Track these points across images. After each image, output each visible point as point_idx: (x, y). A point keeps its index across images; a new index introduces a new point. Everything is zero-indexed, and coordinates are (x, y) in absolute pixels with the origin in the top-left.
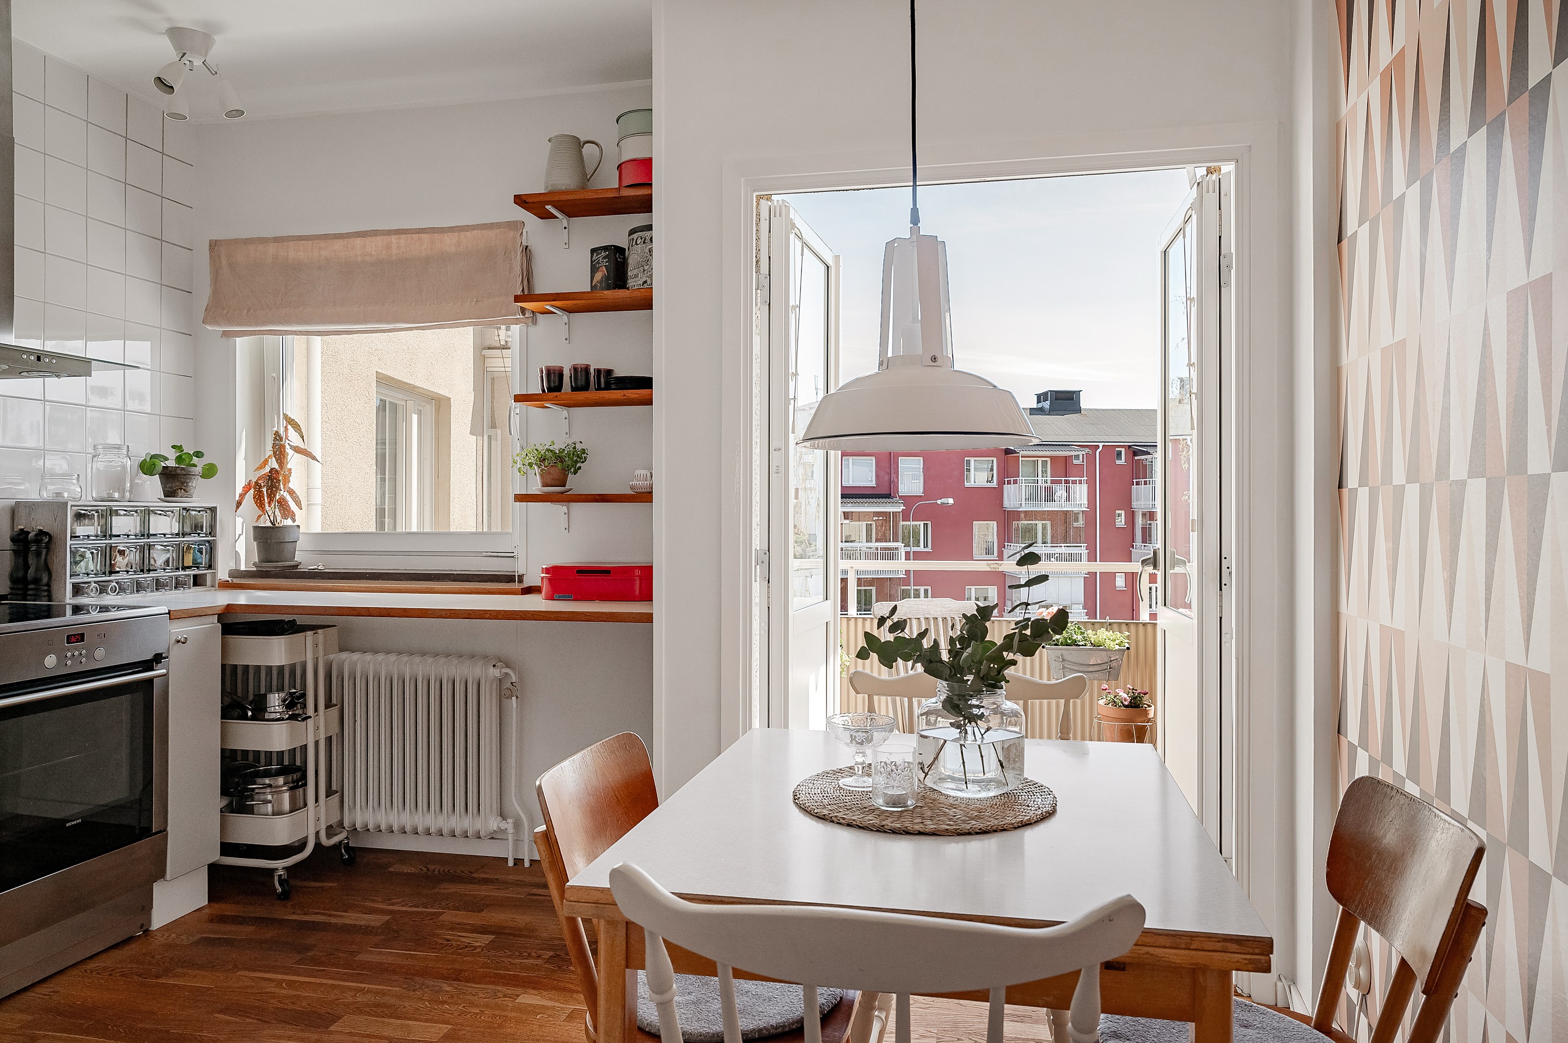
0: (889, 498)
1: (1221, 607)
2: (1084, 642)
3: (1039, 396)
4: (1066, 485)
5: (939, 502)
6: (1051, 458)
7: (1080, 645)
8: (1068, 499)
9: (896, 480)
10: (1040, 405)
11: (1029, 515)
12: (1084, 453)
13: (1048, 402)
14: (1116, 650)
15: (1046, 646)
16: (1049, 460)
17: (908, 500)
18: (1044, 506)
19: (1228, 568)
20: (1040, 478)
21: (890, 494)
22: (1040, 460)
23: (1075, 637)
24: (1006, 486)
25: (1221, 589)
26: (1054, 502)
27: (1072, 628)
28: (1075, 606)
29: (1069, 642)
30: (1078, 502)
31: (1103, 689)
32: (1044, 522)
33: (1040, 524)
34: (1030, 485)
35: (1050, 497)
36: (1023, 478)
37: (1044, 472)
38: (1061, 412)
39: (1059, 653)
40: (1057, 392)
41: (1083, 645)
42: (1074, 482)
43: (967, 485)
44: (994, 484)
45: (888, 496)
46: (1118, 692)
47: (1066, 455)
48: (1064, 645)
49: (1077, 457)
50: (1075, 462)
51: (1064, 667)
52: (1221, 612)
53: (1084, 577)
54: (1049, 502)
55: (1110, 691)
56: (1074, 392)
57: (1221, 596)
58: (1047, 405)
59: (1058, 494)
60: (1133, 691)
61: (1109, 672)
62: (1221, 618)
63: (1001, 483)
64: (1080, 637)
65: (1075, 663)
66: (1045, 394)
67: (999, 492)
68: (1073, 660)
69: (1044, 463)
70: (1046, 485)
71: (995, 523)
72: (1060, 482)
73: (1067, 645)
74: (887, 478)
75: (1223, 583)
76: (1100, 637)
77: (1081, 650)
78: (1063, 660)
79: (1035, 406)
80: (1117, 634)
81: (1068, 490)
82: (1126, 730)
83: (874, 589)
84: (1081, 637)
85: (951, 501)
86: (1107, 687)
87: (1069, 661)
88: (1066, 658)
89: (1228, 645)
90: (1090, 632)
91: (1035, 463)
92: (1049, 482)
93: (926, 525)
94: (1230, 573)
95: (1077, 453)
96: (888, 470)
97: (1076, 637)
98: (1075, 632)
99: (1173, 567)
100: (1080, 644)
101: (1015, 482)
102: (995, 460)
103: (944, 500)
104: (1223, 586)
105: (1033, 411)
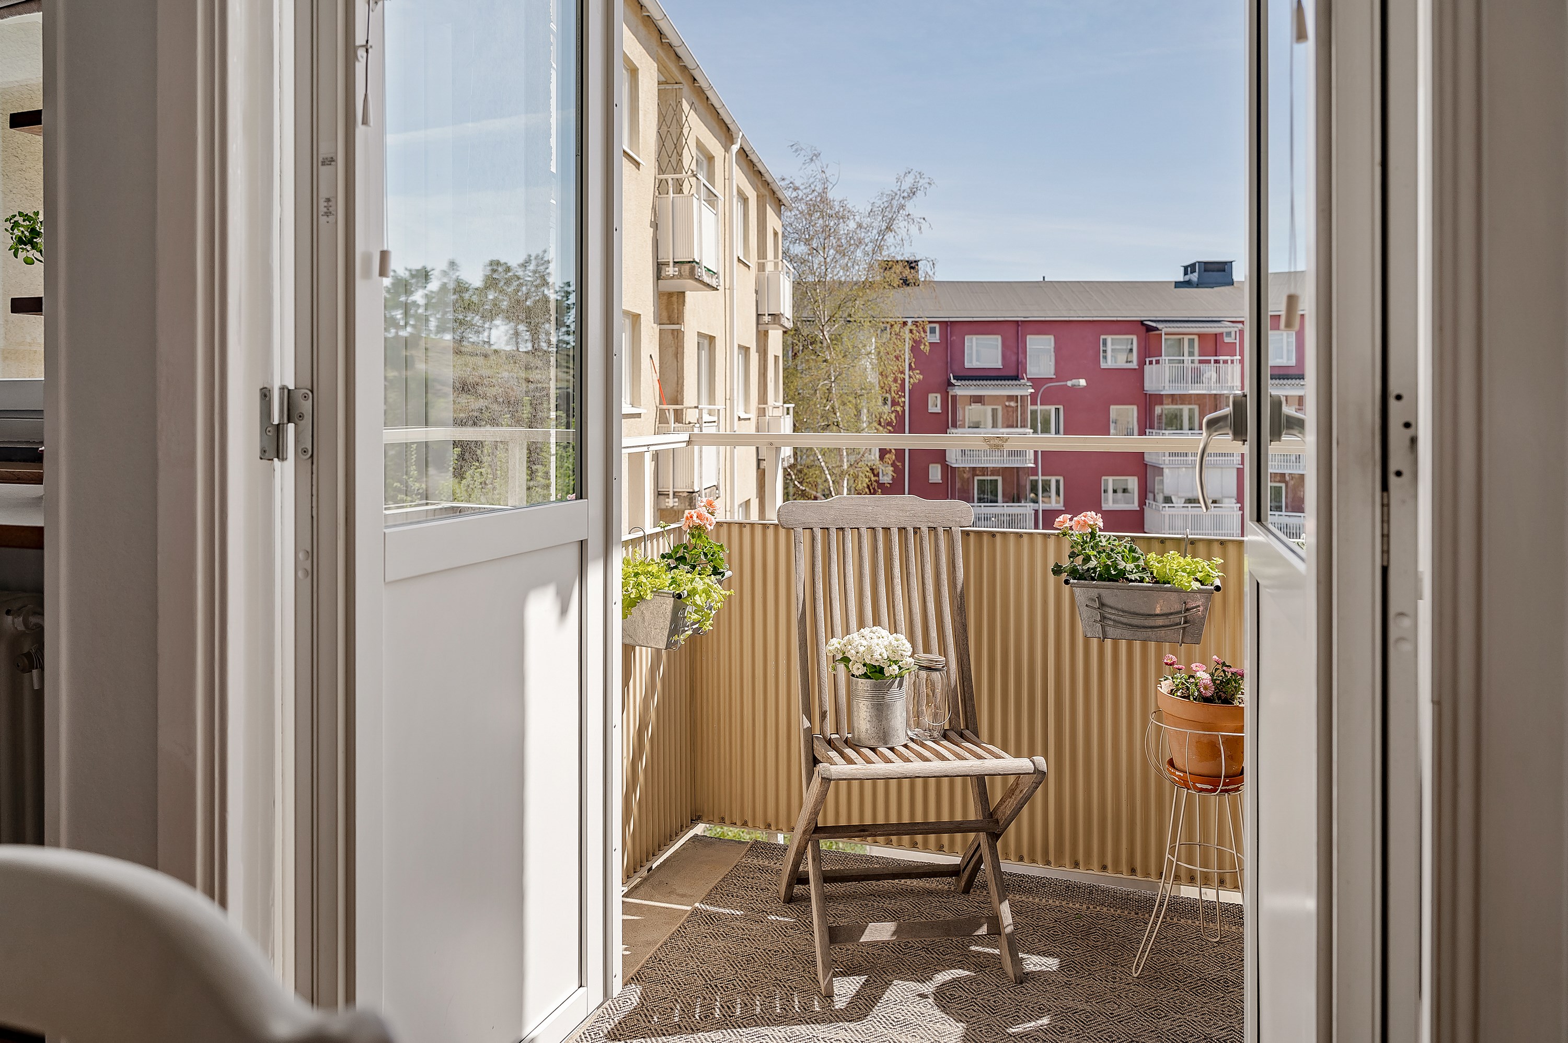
0: (1016, 380)
1: (1386, 537)
2: (1140, 574)
3: (1186, 268)
4: (1215, 365)
5: (1069, 383)
6: (1200, 335)
7: (1131, 581)
8: (1218, 380)
9: (1024, 361)
10: (1187, 278)
11: (1174, 398)
12: (1237, 329)
13: (1196, 274)
14: (1193, 591)
15: (1072, 581)
16: (1196, 338)
17: (1037, 383)
18: (1190, 388)
19: (1407, 425)
20: (1186, 358)
21: (1018, 376)
22: (1186, 338)
23: (1122, 565)
24: (1147, 368)
25: (1385, 487)
26: (1201, 384)
27: (1120, 550)
28: (1226, 500)
29: (1113, 572)
30: (1229, 384)
31: (1167, 664)
32: (1191, 407)
33: (1186, 409)
34: (1174, 365)
35: (1197, 378)
36: (1167, 358)
37: (1191, 354)
38: (1211, 285)
39: (1094, 593)
40: (1205, 263)
41: (1136, 580)
42: (1225, 362)
43: (1103, 365)
44: (1134, 365)
45: (1016, 378)
46: (1194, 668)
47: (1215, 332)
48: (1104, 580)
49: (1229, 334)
50: (1227, 340)
51: (1103, 618)
52: (1386, 552)
53: (1238, 468)
54: (1196, 385)
55: (1180, 666)
56: (1226, 263)
57: (1385, 506)
58: (1194, 277)
59: (1207, 375)
60: (1224, 668)
61: (1184, 628)
62: (1385, 570)
63: (1142, 363)
64: (1130, 566)
65: (1123, 611)
66: (1193, 266)
67: (1139, 373)
68: (1120, 607)
69: (1191, 341)
70: (1193, 365)
71: (1135, 408)
72: (1209, 362)
73: (1110, 580)
74: (1014, 358)
75: (1393, 467)
76: (1168, 567)
77: (1132, 588)
78: (1102, 605)
79: (1181, 278)
80: (1197, 562)
81: (1218, 371)
82: (1209, 743)
83: (1000, 479)
84: (1132, 566)
85: (1083, 382)
86: (1174, 659)
87: (1111, 608)
88: (1107, 601)
89: (1406, 622)
90: (1152, 556)
91: (1180, 341)
92: (1196, 362)
93: (1057, 410)
94: (1414, 441)
95: (1228, 330)
96: (1015, 350)
97: (1124, 564)
98: (1123, 556)
99: (1276, 434)
100: (1132, 577)
101: (1158, 362)
102: (1135, 338)
103: (1074, 382)
104: (1393, 479)
105: (1178, 285)
